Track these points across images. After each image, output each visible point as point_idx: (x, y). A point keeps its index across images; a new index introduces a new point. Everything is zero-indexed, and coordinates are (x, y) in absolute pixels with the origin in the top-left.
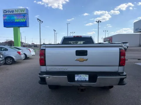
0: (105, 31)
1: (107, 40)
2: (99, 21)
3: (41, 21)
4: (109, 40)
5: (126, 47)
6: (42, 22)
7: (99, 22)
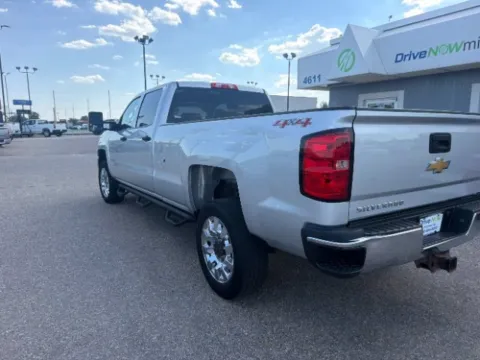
0: (155, 77)
2: (145, 37)
7: (147, 41)
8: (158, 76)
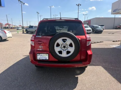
0: (84, 15)
1: (86, 23)
4: (87, 23)
5: (102, 29)
7: (79, 5)
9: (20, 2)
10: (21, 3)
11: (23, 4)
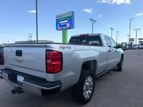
3: (94, 21)
6: (96, 21)
8: (137, 29)
9: (91, 20)
10: (93, 21)
11: (94, 22)
